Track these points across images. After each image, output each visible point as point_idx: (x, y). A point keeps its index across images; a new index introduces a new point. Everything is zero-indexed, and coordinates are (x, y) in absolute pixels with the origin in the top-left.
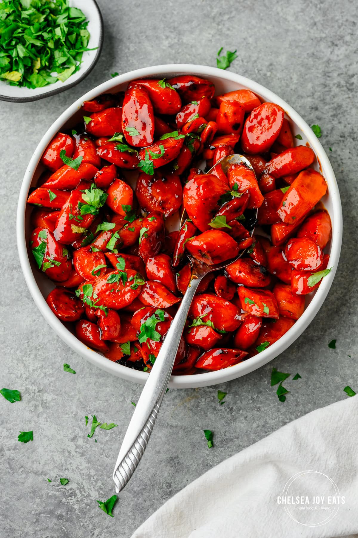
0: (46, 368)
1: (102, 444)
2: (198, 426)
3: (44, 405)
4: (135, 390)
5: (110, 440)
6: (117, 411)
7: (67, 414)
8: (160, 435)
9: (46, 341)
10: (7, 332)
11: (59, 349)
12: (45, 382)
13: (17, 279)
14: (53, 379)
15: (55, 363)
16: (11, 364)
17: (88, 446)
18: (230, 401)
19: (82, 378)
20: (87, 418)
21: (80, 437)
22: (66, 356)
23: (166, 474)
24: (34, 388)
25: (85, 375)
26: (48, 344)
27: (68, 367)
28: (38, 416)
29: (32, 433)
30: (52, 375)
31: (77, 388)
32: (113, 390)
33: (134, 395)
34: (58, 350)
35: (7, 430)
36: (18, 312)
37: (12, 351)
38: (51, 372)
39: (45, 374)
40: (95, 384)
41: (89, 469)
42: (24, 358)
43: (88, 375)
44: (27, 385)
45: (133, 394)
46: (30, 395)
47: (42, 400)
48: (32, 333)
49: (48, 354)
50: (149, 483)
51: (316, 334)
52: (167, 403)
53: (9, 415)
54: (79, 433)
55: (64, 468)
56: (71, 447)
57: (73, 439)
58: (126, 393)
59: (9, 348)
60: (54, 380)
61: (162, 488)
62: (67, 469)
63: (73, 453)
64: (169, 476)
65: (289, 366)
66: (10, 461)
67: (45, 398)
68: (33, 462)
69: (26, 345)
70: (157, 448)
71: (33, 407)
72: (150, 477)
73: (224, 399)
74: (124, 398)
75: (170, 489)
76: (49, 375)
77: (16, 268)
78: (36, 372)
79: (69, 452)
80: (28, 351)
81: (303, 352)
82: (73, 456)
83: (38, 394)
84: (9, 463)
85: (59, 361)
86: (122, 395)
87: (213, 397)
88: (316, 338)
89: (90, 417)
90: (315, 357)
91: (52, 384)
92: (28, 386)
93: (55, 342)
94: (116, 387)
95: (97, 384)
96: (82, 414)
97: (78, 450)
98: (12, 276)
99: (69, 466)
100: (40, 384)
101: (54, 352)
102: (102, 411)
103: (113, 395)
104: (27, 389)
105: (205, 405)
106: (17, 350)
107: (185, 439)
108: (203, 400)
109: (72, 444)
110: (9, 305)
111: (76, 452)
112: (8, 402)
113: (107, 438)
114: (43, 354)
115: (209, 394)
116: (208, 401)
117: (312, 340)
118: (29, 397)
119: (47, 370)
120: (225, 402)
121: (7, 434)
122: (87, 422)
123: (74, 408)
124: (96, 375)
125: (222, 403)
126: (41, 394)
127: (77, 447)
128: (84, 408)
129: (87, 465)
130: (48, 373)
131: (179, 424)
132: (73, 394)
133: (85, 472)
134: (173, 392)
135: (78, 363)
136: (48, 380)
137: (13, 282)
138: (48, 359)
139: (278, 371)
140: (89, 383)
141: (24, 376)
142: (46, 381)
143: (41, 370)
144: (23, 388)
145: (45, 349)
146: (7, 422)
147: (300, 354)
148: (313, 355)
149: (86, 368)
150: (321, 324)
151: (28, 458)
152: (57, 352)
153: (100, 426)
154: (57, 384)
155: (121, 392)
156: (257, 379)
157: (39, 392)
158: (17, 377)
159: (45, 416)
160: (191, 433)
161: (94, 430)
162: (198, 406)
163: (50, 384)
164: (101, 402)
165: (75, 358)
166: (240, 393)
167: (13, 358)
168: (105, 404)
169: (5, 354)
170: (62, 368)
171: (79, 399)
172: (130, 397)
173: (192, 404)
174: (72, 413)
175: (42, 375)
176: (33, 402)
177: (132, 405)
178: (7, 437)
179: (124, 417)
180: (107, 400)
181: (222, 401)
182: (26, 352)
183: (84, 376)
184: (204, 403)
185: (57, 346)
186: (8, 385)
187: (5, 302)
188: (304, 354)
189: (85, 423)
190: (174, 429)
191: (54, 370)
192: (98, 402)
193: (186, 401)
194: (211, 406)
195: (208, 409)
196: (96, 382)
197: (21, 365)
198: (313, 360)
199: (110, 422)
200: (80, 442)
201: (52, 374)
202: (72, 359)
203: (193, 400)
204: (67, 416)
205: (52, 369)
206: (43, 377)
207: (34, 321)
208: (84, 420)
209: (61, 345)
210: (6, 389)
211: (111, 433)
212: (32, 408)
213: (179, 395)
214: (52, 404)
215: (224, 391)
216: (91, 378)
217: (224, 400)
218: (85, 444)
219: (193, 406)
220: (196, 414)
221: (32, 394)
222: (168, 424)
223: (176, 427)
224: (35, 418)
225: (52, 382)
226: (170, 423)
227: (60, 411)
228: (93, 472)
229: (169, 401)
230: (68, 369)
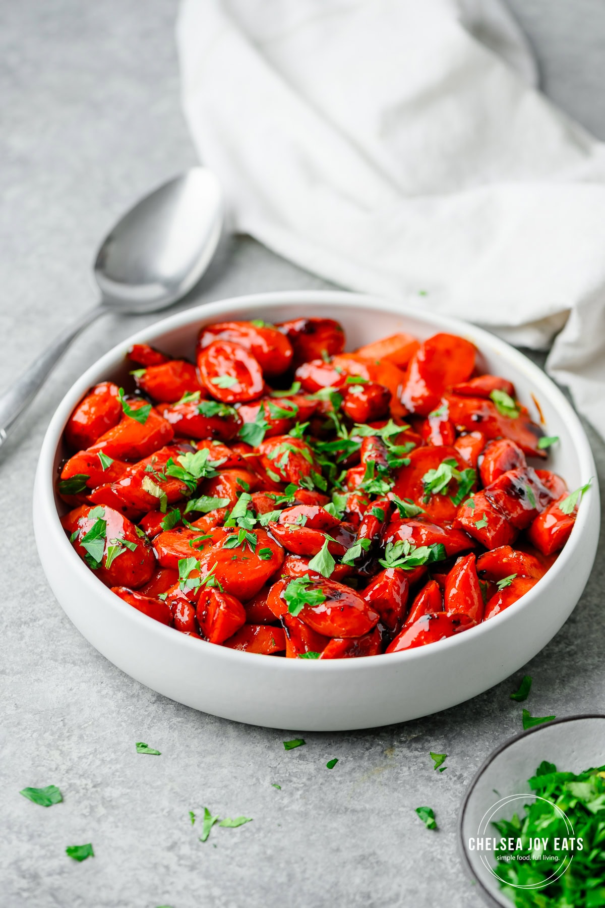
0: (104, 753)
1: (227, 849)
2: (404, 806)
3: (108, 804)
4: (276, 767)
5: (243, 842)
6: (248, 800)
7: (153, 812)
8: (335, 825)
9: (97, 715)
10: (19, 711)
11: (123, 724)
12: (104, 772)
13: (31, 636)
14: (118, 766)
15: (119, 743)
16: (37, 753)
17: (200, 854)
18: (454, 765)
19: (174, 759)
20: (193, 815)
21: (184, 843)
22: (138, 733)
23: (357, 881)
24: (84, 782)
25: (178, 755)
26: (102, 719)
27: (144, 746)
28: (99, 821)
29: (90, 846)
30: (117, 761)
31: (166, 774)
32: (234, 771)
33: (275, 774)
34: (121, 725)
35: (43, 847)
36: (38, 680)
37: (35, 735)
38: (113, 756)
39: (103, 761)
40: (198, 766)
41: (208, 887)
42: (60, 743)
43: (183, 755)
44: (70, 779)
45: (273, 773)
46: (78, 792)
47: (103, 798)
48: (68, 706)
49: (104, 733)
50: (327, 896)
51: (590, 661)
52: (338, 779)
53: (42, 825)
54: (180, 839)
55: (160, 891)
56: (170, 858)
57: (171, 848)
58: (260, 773)
59: (30, 731)
60: (121, 768)
61: (354, 901)
62: (167, 892)
63: (174, 867)
64: (364, 881)
65: (552, 709)
66: (53, 892)
67: (107, 794)
68: (99, 889)
69: (61, 723)
70: (334, 845)
71: (88, 810)
72: (328, 887)
73: (444, 763)
74: (258, 779)
75: (370, 902)
76: (110, 762)
77: (25, 623)
78: (84, 760)
79: (167, 867)
80: (65, 732)
81: (572, 688)
82: (175, 872)
83: (94, 789)
84: (53, 895)
85: (127, 740)
86: (252, 776)
87: (423, 763)
88: (591, 667)
89: (199, 812)
90: (595, 692)
91: (118, 774)
92: (72, 781)
93: (114, 715)
94: (238, 766)
95: (203, 765)
96: (184, 810)
97: (182, 862)
98: (21, 633)
99: (169, 888)
100: (94, 775)
101: (116, 729)
102: (218, 802)
103: (235, 777)
104: (70, 785)
105: (410, 775)
106: (45, 732)
107: (384, 826)
108: (405, 769)
109: (171, 855)
110: (21, 673)
111: (180, 865)
112: (37, 808)
113: (235, 840)
114: (93, 733)
115: (415, 760)
116: (414, 770)
117: (586, 670)
118: (77, 796)
119: (104, 755)
120: (445, 768)
121: (43, 852)
122: (194, 821)
123: (165, 803)
124: (198, 753)
125: (442, 770)
126: (99, 789)
127: (180, 858)
128: (184, 801)
129: (204, 882)
130: (108, 759)
131: (368, 806)
132: (159, 783)
133: (203, 892)
134: (347, 763)
135: (161, 739)
136: (110, 768)
137: (24, 641)
138: (105, 739)
139: (534, 716)
140: (187, 766)
141: (64, 768)
142: (106, 770)
143: (95, 756)
144: (64, 784)
145: (97, 727)
146: (39, 836)
147: (567, 690)
148: (592, 690)
149: (178, 745)
150: (595, 647)
151: (89, 883)
152: (120, 728)
153: (218, 824)
154: (128, 772)
155: (250, 772)
156: (497, 731)
157: (94, 786)
158: (50, 770)
159: (111, 819)
160: (393, 817)
161: (208, 830)
162: (397, 779)
163: (113, 774)
164: (215, 790)
165: (155, 733)
166: (470, 753)
167: (38, 744)
168: (223, 792)
169: (24, 740)
170: (134, 750)
171: (172, 789)
172: (268, 778)
173: (386, 776)
174: (163, 810)
175: (98, 762)
176: (86, 803)
177: (274, 788)
178: (44, 857)
179: (261, 806)
180: (226, 786)
181: (440, 768)
182: (62, 734)
183: (176, 756)
184: (407, 773)
185: (120, 719)
186: (35, 784)
187: (12, 670)
188: (575, 690)
189: (191, 822)
190: (360, 815)
191: (119, 753)
192: (210, 790)
193: (373, 774)
194: (422, 776)
195: (416, 780)
196: (201, 763)
197: (56, 754)
198: (593, 696)
199: (237, 817)
200: (185, 850)
201: (116, 759)
202: (150, 735)
203: (387, 771)
204: (154, 815)
205: (115, 752)
206: (100, 766)
207: (71, 690)
208: (187, 819)
209: (126, 718)
210: (31, 789)
211: (242, 832)
212: (86, 811)
213: (360, 766)
214: (123, 801)
215: (440, 753)
216: (190, 759)
217: (443, 766)
218: (194, 852)
219: (388, 779)
220: (395, 790)
221: (82, 792)
222: (346, 809)
223: (362, 811)
224: (94, 824)
225: (117, 771)
226: (349, 806)
227: (139, 809)
228: (216, 892)
229: (341, 776)
230: (144, 750)
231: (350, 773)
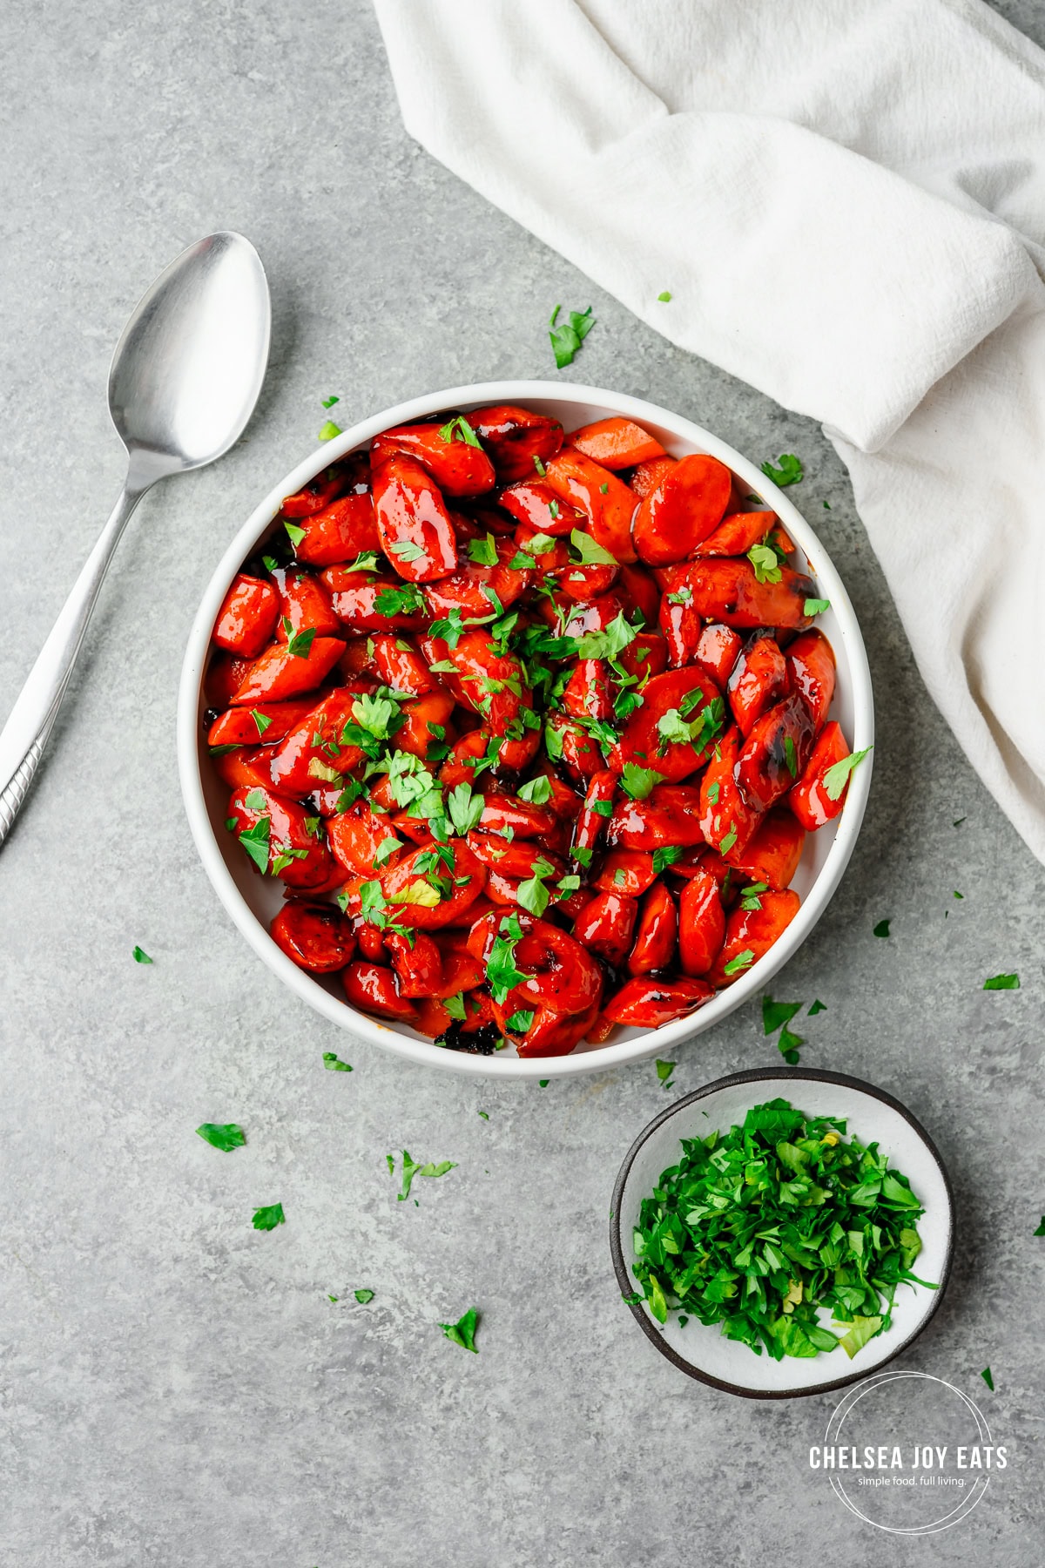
0: (288, 1068)
1: (430, 1207)
2: (625, 1140)
3: (295, 1142)
4: (482, 1086)
5: (446, 1198)
6: (452, 1136)
7: (346, 1156)
8: (548, 1170)
9: (277, 1011)
10: (188, 1006)
11: (307, 1024)
12: (289, 1098)
13: (193, 887)
14: (305, 1089)
15: (304, 1054)
16: (212, 1071)
17: (401, 1215)
18: (683, 1078)
19: (367, 1076)
20: (390, 1158)
21: (382, 1200)
22: (325, 1037)
23: (573, 1249)
24: (268, 1113)
25: (372, 1070)
26: (283, 1018)
27: (334, 1058)
28: (287, 1171)
29: (280, 1207)
30: (301, 1081)
31: (359, 1099)
32: (435, 1092)
33: (482, 1096)
34: (305, 1027)
35: (227, 1209)
36: (206, 958)
37: (208, 1044)
38: (298, 1074)
39: (287, 1080)
40: (395, 1086)
41: (410, 1262)
42: (237, 1055)
43: (377, 1070)
44: (251, 1110)
45: (479, 1095)
46: (262, 1129)
47: (291, 1137)
48: (244, 998)
49: (286, 1039)
50: (540, 1271)
51: (844, 912)
52: (553, 1102)
53: (224, 1177)
54: (378, 1194)
55: (359, 1269)
56: (367, 1222)
57: (368, 1208)
58: (465, 1095)
59: (202, 1038)
60: (308, 1091)
61: (569, 1277)
62: (366, 1270)
63: (373, 1235)
64: (579, 1251)
65: (797, 988)
66: (243, 1272)
67: (295, 1131)
68: (292, 1267)
69: (236, 1026)
70: (547, 1199)
71: (274, 1154)
72: (540, 1259)
73: (672, 1076)
74: (462, 1105)
75: (586, 1278)
76: (296, 1083)
77: (185, 866)
78: (266, 1081)
79: (365, 1235)
80: (242, 1037)
81: (823, 954)
82: (374, 1242)
83: (279, 1124)
84: (242, 1277)
85: (312, 1049)
86: (456, 1100)
87: (648, 1075)
88: (846, 920)
89: (398, 1155)
90: (849, 961)
91: (305, 1100)
92: (254, 1113)
93: (297, 1011)
94: (440, 1087)
95: (400, 1085)
96: (380, 1152)
97: (382, 1227)
98: (181, 883)
99: (368, 1264)
100: (279, 1103)
101: (299, 1032)
102: (419, 1141)
103: (437, 1103)
104: (253, 1118)
105: (633, 1094)
106: (219, 1039)
107: (602, 1171)
108: (628, 1085)
109: (368, 1217)
110: (184, 947)
111: (379, 1232)
112: (217, 1152)
113: (439, 1194)
114: (275, 1040)
115: (639, 1071)
116: (638, 1086)
117: (839, 927)
118: (261, 1134)
119: (289, 1072)
120: (673, 1083)
121: (228, 1217)
122: (392, 1168)
123: (360, 1143)
124: (395, 1067)
125: (669, 1086)
126: (284, 1123)
127: (380, 1221)
128: (380, 1139)
129: (405, 1255)
130: (293, 1078)
131: (585, 1141)
132: (352, 1113)
133: (405, 1269)
135: (351, 1048)
136: (296, 1092)
137: (185, 895)
138: (288, 1048)
139: (775, 1001)
140: (383, 1086)
141: (243, 1092)
142: (291, 1095)
143: (278, 1074)
144: (246, 1117)
145: (278, 1029)
146: (223, 1193)
147: (816, 959)
148: (844, 957)
149: (371, 1055)
150: (852, 889)
151: (281, 1259)
152: (305, 1031)
153: (420, 1172)
154: (316, 1098)
155: (454, 1094)
156: (733, 1024)
157: (280, 1120)
158: (229, 1096)
159: (301, 1167)
160: (613, 1156)
161: (408, 1183)
162: (618, 1099)
163: (300, 1101)
164: (414, 1121)
165: (343, 1039)
166: (702, 1059)
167: (212, 1058)
168: (424, 1124)
169: (196, 1052)
170: (322, 1064)
171: (367, 1122)
172: (474, 1103)
173: (606, 1096)
174: (357, 1152)
175: (282, 1084)
176: (271, 1144)
177: (481, 1118)
178: (229, 1224)
179: (467, 1144)
180: (427, 1116)
181: (667, 1082)
182: (238, 1041)
183: (369, 1072)
184: (630, 1092)
185: (303, 1018)
186: (213, 1117)
187: (175, 942)
188: (825, 957)
189: (388, 1170)
190: (577, 1154)
191: (305, 1069)
192: (409, 1122)
193: (591, 1094)
194: (647, 1095)
195: (640, 1102)
196: (398, 1081)
197: (233, 1070)
198: (846, 967)
199: (440, 1160)
200: (384, 1210)
201: (302, 1078)
202: (338, 1042)
203: (607, 1089)
204: (348, 1161)
205: (300, 1067)
206: (284, 1089)
207: (245, 972)
208: (385, 1164)
209: (310, 1017)
210: (209, 1126)
211: (446, 1183)
212: (272, 1156)
213: (577, 1082)
214: (313, 1141)
215: (668, 1061)
216: (386, 1076)
217: (670, 1079)
218: (394, 1213)
219: (609, 1100)
220: (616, 1116)
221: (266, 1127)
222: (562, 1146)
223: (579, 1149)
224: (282, 1175)
225: (304, 1096)
226: (565, 1143)
227: (331, 1153)
228: (420, 1268)
229: (556, 1097)
230: (333, 1064)
231: (565, 1093)
